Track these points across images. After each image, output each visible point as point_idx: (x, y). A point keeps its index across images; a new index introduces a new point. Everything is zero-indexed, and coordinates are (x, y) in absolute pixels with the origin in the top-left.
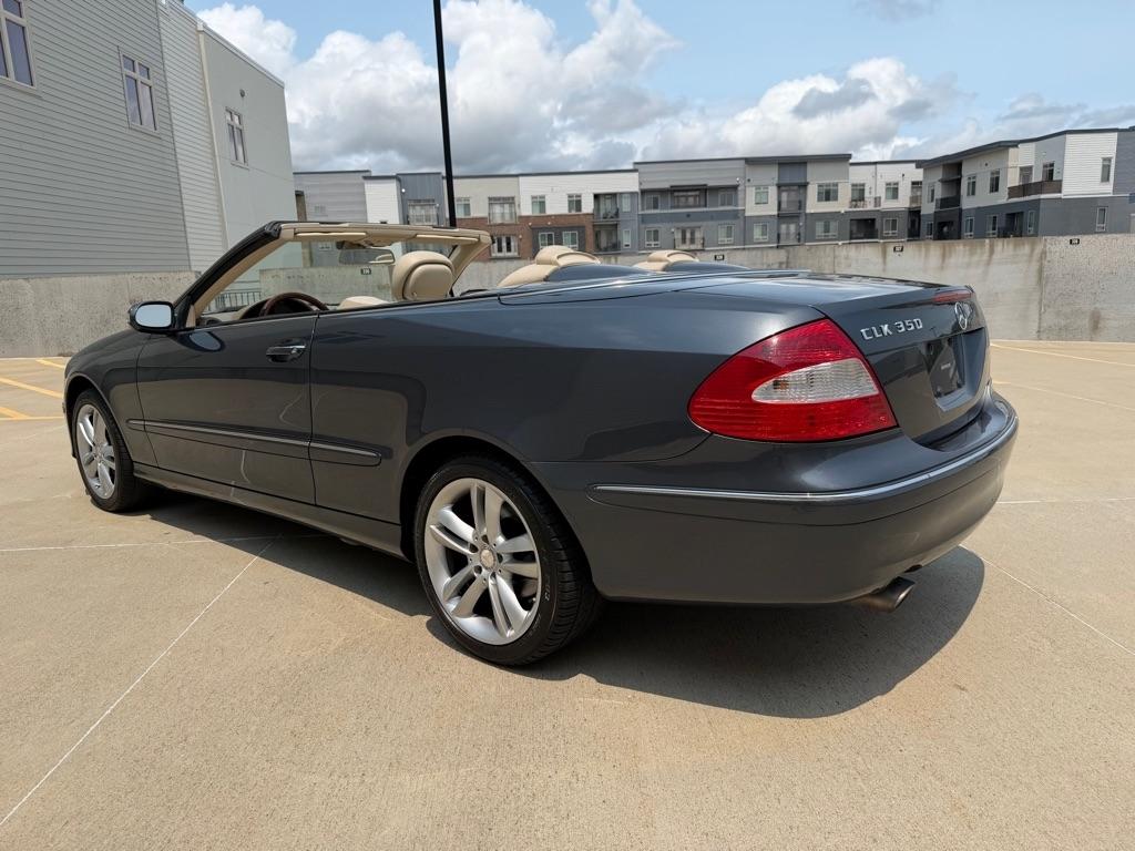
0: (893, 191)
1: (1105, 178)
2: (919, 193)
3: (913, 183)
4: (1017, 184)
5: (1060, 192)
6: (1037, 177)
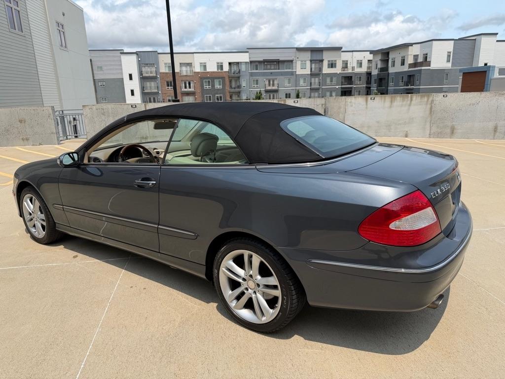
0: (360, 64)
1: (448, 61)
2: (371, 65)
3: (368, 61)
4: (412, 62)
5: (430, 66)
6: (420, 60)
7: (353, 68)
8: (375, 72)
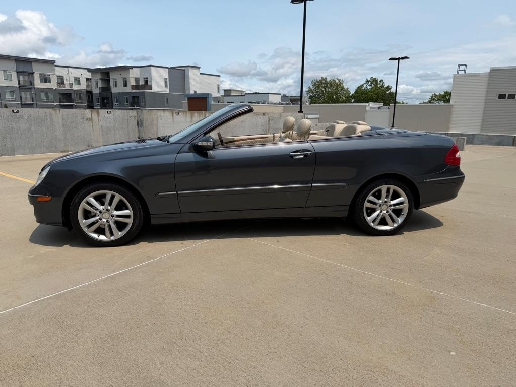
7: (71, 85)
8: (96, 91)
